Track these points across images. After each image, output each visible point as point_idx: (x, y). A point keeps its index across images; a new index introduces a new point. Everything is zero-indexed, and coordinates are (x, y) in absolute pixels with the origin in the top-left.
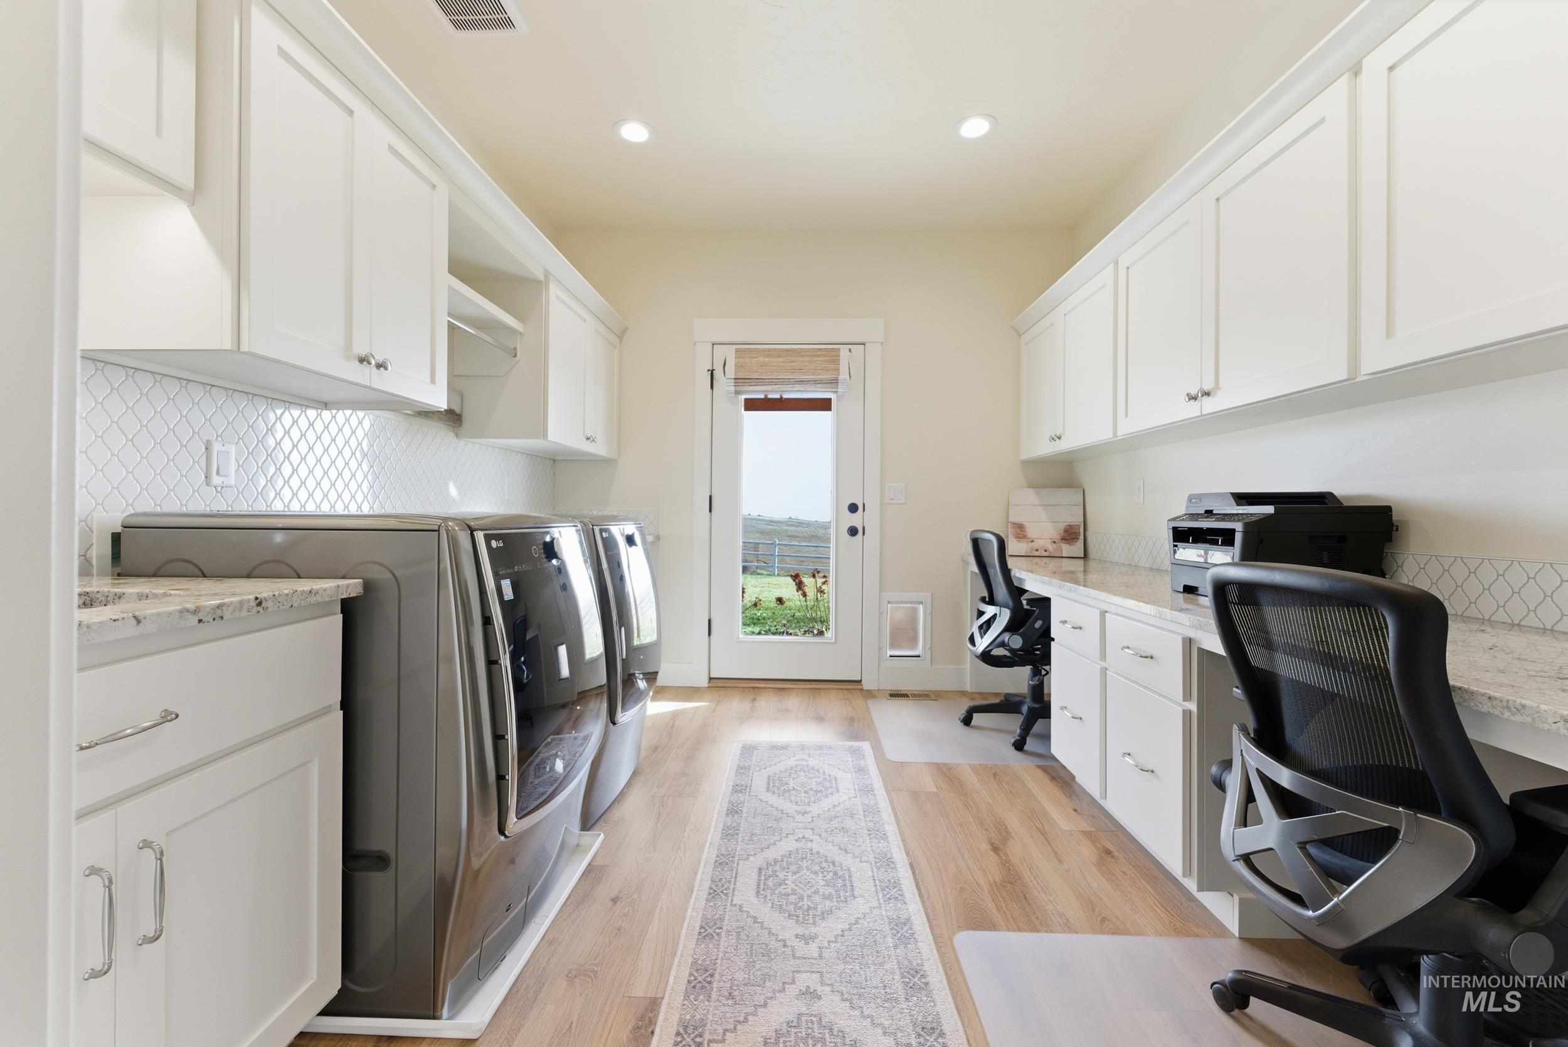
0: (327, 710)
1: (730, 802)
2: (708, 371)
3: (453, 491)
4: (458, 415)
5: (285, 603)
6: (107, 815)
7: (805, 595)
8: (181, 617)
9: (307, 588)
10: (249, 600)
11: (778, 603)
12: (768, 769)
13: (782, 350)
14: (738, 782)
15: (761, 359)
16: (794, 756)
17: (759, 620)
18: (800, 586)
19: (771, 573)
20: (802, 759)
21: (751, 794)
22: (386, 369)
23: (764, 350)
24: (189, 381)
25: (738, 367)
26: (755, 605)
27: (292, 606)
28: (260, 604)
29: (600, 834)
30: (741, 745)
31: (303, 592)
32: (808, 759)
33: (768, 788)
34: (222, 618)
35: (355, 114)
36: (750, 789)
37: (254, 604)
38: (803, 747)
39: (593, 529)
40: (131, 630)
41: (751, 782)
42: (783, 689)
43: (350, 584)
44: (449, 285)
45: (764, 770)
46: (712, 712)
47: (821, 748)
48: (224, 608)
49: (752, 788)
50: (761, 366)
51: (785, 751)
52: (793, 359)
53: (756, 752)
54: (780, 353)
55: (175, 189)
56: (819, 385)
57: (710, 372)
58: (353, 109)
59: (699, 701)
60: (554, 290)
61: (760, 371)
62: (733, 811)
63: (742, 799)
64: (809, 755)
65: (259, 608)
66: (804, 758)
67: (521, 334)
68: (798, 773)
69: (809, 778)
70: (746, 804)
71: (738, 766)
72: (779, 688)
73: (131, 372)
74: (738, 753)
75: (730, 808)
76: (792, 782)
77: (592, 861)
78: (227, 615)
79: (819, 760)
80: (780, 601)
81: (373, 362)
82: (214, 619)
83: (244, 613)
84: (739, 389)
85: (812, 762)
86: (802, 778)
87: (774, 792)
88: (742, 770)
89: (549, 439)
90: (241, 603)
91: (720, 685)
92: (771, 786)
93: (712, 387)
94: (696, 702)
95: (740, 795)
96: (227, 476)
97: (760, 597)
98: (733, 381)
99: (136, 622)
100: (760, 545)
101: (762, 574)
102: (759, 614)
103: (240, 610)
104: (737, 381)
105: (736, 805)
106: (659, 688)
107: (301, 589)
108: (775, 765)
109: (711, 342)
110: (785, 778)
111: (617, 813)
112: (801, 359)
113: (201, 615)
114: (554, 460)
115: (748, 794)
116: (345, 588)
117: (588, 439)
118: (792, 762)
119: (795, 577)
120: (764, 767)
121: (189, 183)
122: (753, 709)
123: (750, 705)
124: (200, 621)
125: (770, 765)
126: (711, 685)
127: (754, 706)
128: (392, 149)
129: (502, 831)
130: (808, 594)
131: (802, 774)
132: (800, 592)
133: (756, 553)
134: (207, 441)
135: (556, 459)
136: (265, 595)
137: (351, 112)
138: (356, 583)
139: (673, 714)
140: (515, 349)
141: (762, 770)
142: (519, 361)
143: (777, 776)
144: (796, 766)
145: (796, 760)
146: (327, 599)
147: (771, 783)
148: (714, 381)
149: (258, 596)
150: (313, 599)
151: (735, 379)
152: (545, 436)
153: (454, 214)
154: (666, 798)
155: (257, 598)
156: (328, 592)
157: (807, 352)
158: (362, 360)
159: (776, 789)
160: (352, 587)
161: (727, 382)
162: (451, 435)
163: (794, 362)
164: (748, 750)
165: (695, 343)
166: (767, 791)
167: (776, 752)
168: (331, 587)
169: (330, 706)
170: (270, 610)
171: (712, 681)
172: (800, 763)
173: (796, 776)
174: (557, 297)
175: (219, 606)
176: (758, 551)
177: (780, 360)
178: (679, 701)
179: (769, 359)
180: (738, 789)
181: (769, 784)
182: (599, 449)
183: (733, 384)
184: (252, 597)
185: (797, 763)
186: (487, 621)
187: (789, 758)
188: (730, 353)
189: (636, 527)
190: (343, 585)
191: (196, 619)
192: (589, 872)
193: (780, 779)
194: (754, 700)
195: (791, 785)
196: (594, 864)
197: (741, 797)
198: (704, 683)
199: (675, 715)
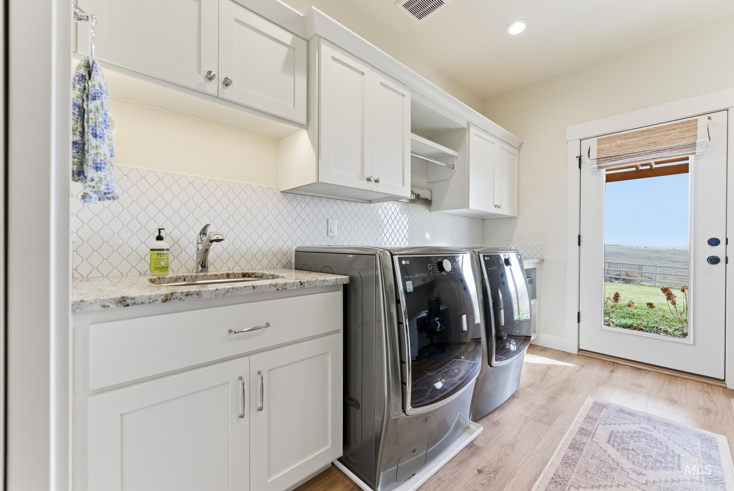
0: (337, 331)
1: (574, 439)
2: (577, 157)
3: (428, 236)
4: (429, 201)
5: (313, 285)
6: (247, 358)
7: (674, 303)
8: (270, 287)
9: (323, 279)
10: (297, 283)
11: (649, 306)
12: (612, 426)
13: (638, 132)
14: (584, 427)
15: (619, 142)
16: (639, 424)
17: (634, 315)
18: (670, 296)
19: (653, 285)
20: (647, 429)
21: (593, 439)
22: (379, 182)
23: (622, 136)
24: (321, 197)
25: (599, 151)
26: (629, 306)
27: (316, 286)
28: (302, 284)
29: (481, 427)
30: (593, 401)
31: (320, 280)
32: (653, 430)
33: (608, 441)
34: (286, 289)
35: (365, 74)
36: (593, 436)
37: (299, 284)
38: (649, 419)
39: (479, 255)
40: (252, 291)
41: (595, 431)
42: (641, 369)
43: (343, 278)
44: (411, 139)
45: (609, 426)
46: (576, 372)
47: (667, 425)
48: (287, 285)
49: (595, 436)
50: (619, 147)
51: (631, 417)
52: (648, 136)
53: (604, 409)
54: (635, 135)
55: (301, 125)
56: (676, 151)
57: (578, 158)
58: (363, 72)
59: (569, 363)
60: (472, 131)
61: (618, 150)
62: (575, 446)
63: (585, 441)
64: (655, 428)
65: (302, 286)
66: (649, 428)
67: (456, 157)
68: (640, 438)
69: (650, 446)
70: (587, 446)
71: (587, 415)
72: (636, 368)
73: (303, 196)
74: (590, 406)
75: (573, 444)
76: (632, 443)
77: (474, 440)
78: (288, 288)
79: (664, 435)
80: (651, 305)
81: (372, 180)
82: (283, 289)
83: (295, 287)
84: (600, 165)
85: (655, 434)
86: (643, 443)
87: (613, 445)
88: (589, 419)
89: (470, 208)
90: (294, 283)
91: (587, 355)
92: (612, 439)
93: (580, 167)
94: (565, 362)
95: (584, 437)
96: (334, 232)
97: (633, 301)
98: (596, 160)
99: (253, 288)
100: (644, 267)
101: (645, 285)
102: (635, 312)
103: (293, 286)
104: (599, 160)
105: (578, 443)
106: (543, 348)
107: (320, 279)
108: (619, 425)
109: (579, 139)
110: (627, 438)
111: (496, 417)
112: (657, 135)
113: (278, 287)
114: (484, 219)
115: (590, 438)
116: (340, 280)
117: (496, 207)
118: (635, 427)
119: (665, 290)
120: (609, 423)
121: (304, 121)
122: (609, 377)
123: (609, 374)
124: (277, 289)
125: (615, 424)
126: (579, 353)
127: (611, 376)
128: (382, 84)
129: (404, 411)
130: (677, 303)
131: (644, 440)
132: (669, 302)
133: (641, 271)
134: (327, 219)
135: (484, 218)
136: (304, 281)
137: (363, 74)
138: (345, 278)
139: (548, 366)
140: (453, 165)
141: (607, 425)
142: (456, 170)
143: (619, 434)
144: (640, 432)
145: (640, 428)
146: (332, 284)
147: (613, 437)
148: (582, 163)
149: (301, 281)
150: (325, 284)
151: (597, 159)
152: (468, 207)
153: (414, 105)
154: (529, 419)
155: (300, 282)
156: (332, 281)
157: (663, 128)
158: (369, 180)
159: (616, 445)
160: (344, 279)
161: (591, 162)
162: (427, 210)
163: (649, 138)
164: (598, 406)
165: (567, 142)
166: (608, 443)
167: (623, 415)
168: (333, 279)
169: (339, 330)
170: (306, 287)
171: (581, 351)
172: (643, 431)
173: (638, 440)
174: (475, 134)
175: (285, 284)
176: (642, 270)
177: (637, 139)
178: (554, 359)
179: (626, 141)
180: (582, 432)
181: (610, 437)
182: (505, 211)
183: (596, 163)
184: (298, 281)
185: (641, 430)
186: (398, 302)
187: (634, 423)
188: (593, 144)
189: (516, 254)
190: (339, 279)
191: (276, 288)
192: (471, 447)
193: (622, 437)
194: (612, 371)
195: (632, 445)
196: (475, 443)
197: (584, 439)
198: (575, 352)
199: (549, 367)
